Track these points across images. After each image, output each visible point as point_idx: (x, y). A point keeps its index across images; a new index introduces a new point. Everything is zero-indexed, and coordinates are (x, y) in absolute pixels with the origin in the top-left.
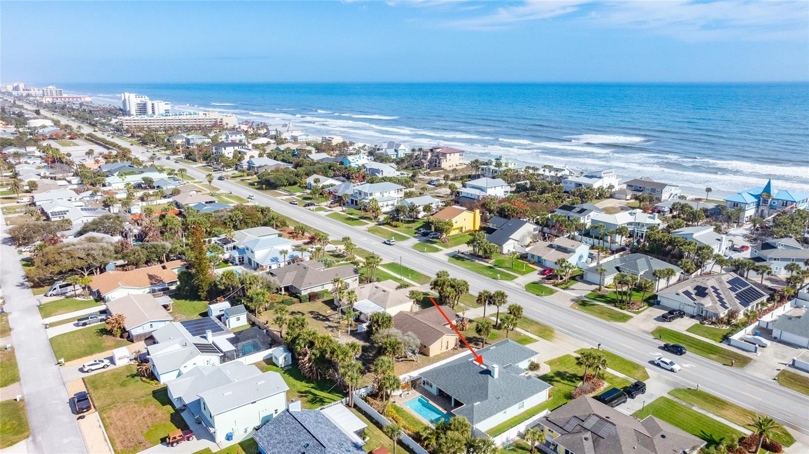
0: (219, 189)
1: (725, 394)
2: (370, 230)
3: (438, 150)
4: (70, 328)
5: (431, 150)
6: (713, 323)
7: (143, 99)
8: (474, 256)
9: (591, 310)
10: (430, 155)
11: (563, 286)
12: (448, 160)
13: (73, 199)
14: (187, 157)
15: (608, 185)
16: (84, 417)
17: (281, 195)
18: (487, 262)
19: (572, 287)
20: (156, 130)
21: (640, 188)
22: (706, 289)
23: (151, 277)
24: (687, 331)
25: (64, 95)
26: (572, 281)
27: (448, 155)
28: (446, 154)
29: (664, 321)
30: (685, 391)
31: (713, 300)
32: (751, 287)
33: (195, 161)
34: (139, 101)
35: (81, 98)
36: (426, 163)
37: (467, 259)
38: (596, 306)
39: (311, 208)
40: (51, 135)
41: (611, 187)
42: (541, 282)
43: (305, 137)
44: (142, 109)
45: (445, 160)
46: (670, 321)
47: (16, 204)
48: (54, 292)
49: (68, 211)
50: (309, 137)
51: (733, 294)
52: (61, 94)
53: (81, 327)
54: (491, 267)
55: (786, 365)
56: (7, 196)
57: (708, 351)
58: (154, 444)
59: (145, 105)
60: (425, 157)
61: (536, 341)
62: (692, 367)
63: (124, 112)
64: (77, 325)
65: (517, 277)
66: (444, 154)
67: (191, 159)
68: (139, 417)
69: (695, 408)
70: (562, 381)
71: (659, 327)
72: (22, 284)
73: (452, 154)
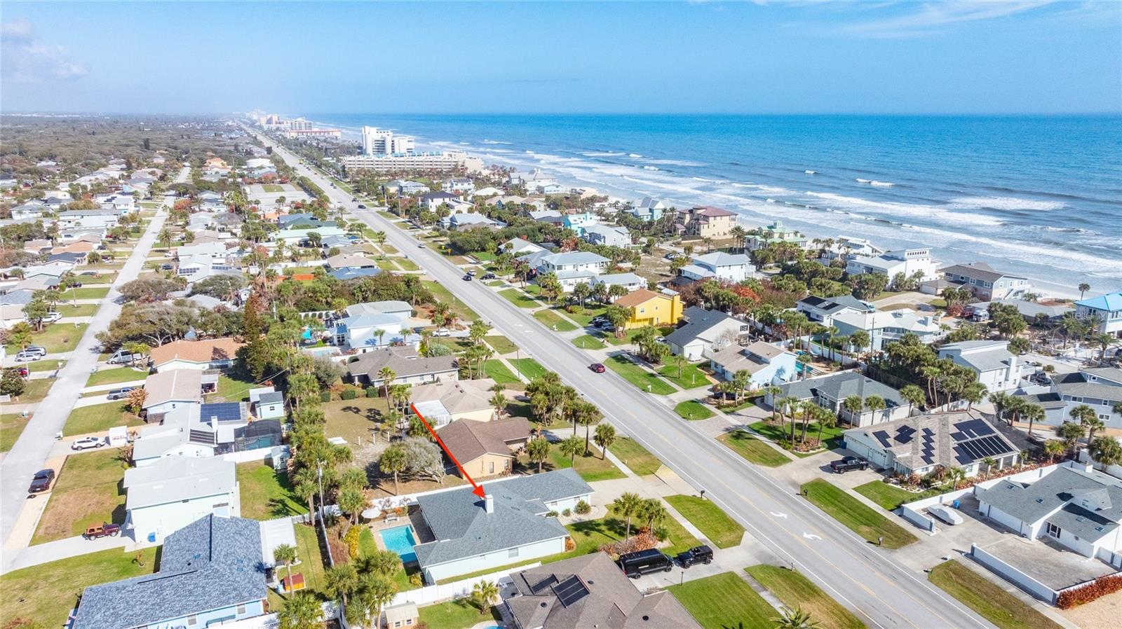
0: (398, 252)
1: (829, 580)
2: (537, 316)
3: (699, 212)
4: (103, 399)
5: (691, 211)
6: (902, 482)
7: (385, 135)
8: (642, 358)
9: (742, 445)
10: (687, 218)
11: (728, 410)
12: (711, 226)
13: (218, 256)
14: (391, 210)
15: (916, 271)
16: (35, 496)
17: (466, 262)
18: (652, 368)
19: (739, 412)
20: (378, 174)
21: (962, 278)
22: (913, 431)
23: (216, 351)
24: (855, 489)
25: (315, 129)
26: (748, 403)
27: (711, 219)
28: (707, 217)
29: (831, 472)
30: (774, 569)
31: (915, 450)
32: (997, 437)
33: (398, 215)
34: (378, 137)
35: (328, 132)
36: (681, 229)
37: (630, 362)
38: (752, 441)
39: (488, 281)
40: (260, 179)
41: (919, 274)
42: (704, 401)
43: (555, 188)
44: (381, 147)
45: (706, 226)
46: (839, 473)
47: (163, 258)
48: (116, 360)
49: (198, 269)
50: (560, 188)
51: (954, 443)
52: (310, 127)
53: (113, 401)
54: (652, 375)
55: (961, 552)
56: (161, 249)
57: (863, 520)
58: (75, 534)
59: (384, 142)
60: (681, 219)
61: (625, 476)
62: (815, 539)
63: (360, 150)
64: (108, 398)
65: (676, 391)
66: (706, 218)
67: (394, 213)
68: (84, 504)
69: (764, 595)
70: (607, 532)
71: (820, 480)
72: (97, 348)
73: (718, 218)
